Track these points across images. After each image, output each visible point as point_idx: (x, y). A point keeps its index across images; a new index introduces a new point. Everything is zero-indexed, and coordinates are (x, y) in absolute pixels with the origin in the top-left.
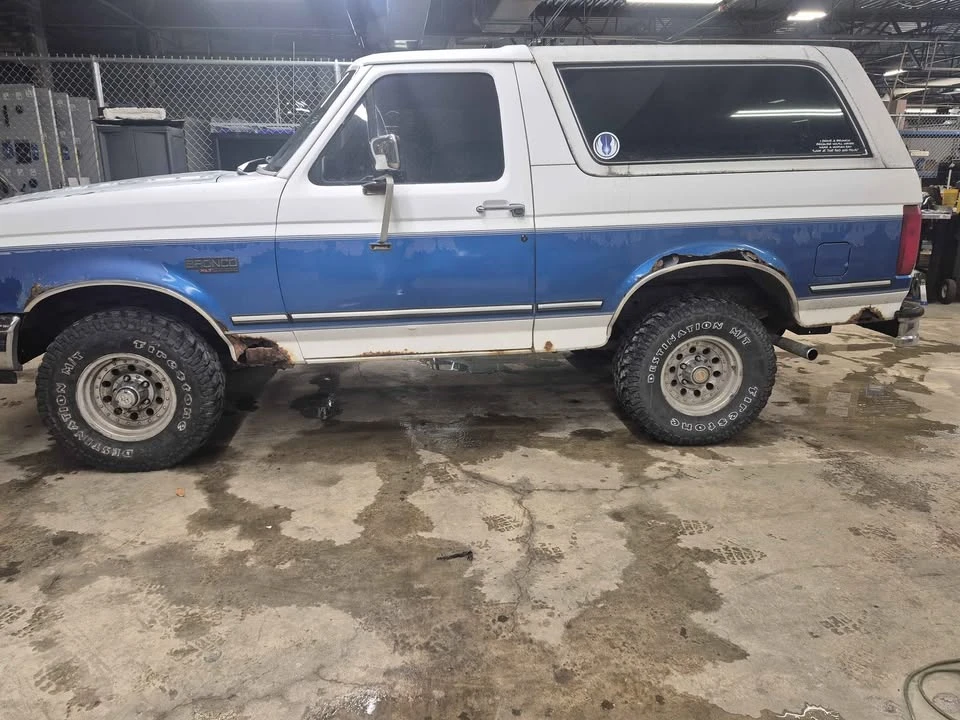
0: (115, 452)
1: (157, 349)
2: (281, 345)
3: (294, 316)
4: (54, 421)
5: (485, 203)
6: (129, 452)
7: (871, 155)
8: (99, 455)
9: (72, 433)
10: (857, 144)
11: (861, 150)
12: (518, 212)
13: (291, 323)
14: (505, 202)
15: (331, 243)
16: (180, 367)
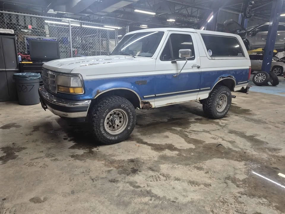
0: (113, 138)
1: (127, 107)
2: (151, 103)
3: (156, 95)
4: (99, 131)
5: (193, 65)
6: (116, 137)
7: (245, 57)
8: (109, 140)
9: (103, 134)
10: (243, 54)
11: (243, 56)
12: (199, 67)
13: (156, 97)
14: (196, 65)
15: (165, 76)
16: (131, 112)
